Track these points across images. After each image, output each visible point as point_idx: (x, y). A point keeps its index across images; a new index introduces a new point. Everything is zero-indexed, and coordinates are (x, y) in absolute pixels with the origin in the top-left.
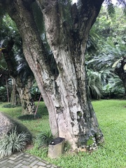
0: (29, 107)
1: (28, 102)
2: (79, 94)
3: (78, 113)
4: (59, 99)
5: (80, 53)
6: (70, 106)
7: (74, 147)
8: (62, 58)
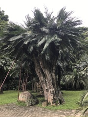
0: (41, 92)
1: (40, 89)
2: (53, 84)
3: (53, 91)
4: (47, 86)
5: (53, 70)
6: (50, 89)
7: (52, 104)
8: (46, 72)
